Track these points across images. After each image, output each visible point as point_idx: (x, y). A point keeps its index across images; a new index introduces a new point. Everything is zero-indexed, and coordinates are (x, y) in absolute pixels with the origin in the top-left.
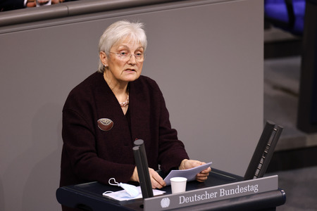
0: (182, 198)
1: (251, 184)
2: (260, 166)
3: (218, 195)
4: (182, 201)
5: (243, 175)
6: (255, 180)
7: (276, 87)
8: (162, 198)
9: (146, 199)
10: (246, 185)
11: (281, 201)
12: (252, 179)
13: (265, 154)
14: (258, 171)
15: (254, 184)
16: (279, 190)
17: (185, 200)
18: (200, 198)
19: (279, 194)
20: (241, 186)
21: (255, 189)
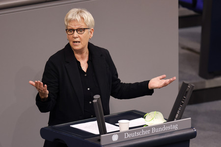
0: (127, 134)
1: (173, 124)
3: (151, 132)
4: (126, 136)
6: (175, 121)
7: (183, 48)
9: (102, 136)
10: (170, 125)
11: (193, 135)
12: (173, 120)
13: (182, 104)
14: (177, 115)
15: (175, 124)
16: (192, 128)
17: (128, 136)
18: (139, 134)
19: (192, 131)
20: (166, 125)
21: (176, 127)
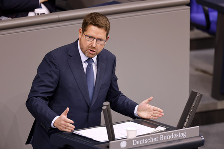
0: (135, 141)
1: (181, 132)
2: (187, 120)
3: (159, 139)
4: (135, 143)
5: (175, 125)
6: (184, 129)
7: (197, 69)
8: (121, 141)
9: (111, 142)
10: (178, 132)
11: (201, 143)
12: (182, 128)
14: (186, 123)
15: (183, 132)
16: (200, 136)
17: (137, 142)
18: (147, 141)
19: (199, 139)
20: (174, 133)
21: (184, 135)
